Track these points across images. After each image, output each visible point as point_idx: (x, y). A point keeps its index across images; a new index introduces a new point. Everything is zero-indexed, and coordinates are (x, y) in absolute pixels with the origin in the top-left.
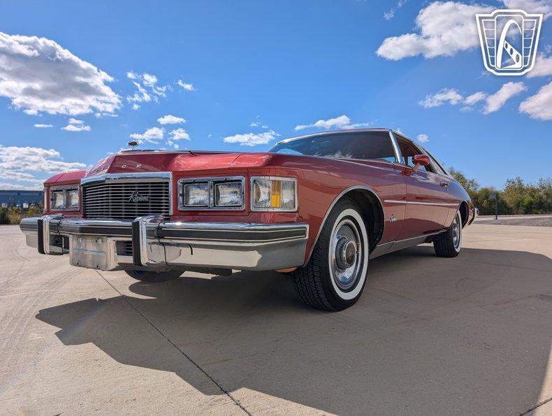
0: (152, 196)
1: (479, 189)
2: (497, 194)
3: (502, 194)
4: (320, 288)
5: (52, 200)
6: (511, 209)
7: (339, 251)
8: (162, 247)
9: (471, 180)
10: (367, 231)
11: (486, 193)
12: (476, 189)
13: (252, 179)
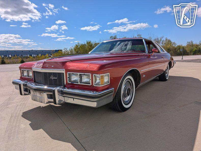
0: (58, 77)
1: (176, 46)
2: (183, 48)
3: (185, 47)
4: (118, 106)
5: (22, 73)
6: (188, 53)
7: (125, 91)
8: (63, 97)
9: (174, 42)
10: (135, 83)
11: (179, 47)
12: (175, 45)
13: (93, 75)
